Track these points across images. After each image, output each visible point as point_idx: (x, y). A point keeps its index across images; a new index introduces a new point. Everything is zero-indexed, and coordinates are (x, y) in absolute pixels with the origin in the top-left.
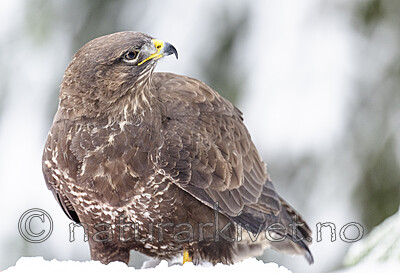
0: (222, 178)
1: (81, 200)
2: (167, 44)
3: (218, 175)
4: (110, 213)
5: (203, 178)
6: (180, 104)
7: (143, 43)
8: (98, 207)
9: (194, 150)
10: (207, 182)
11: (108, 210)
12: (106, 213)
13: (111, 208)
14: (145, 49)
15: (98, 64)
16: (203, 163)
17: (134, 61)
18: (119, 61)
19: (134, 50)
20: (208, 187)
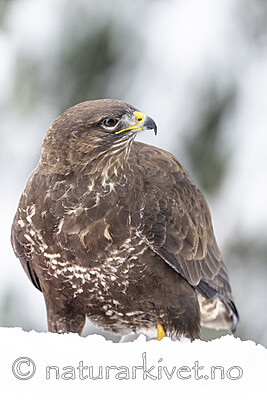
0: (192, 245)
1: (55, 262)
2: (148, 118)
3: (188, 242)
4: (82, 276)
5: (176, 244)
6: (159, 172)
7: (124, 112)
8: (71, 269)
9: (170, 214)
10: (178, 248)
11: (80, 272)
12: (78, 276)
13: (84, 270)
14: (126, 119)
15: (76, 124)
16: (176, 228)
17: (112, 128)
18: (97, 125)
19: (114, 118)
20: (178, 253)
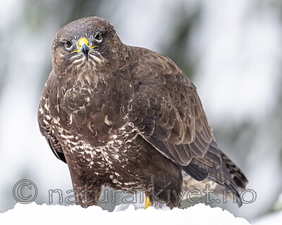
0: (178, 135)
1: (69, 141)
3: (175, 132)
4: (90, 152)
5: (164, 133)
6: (150, 74)
8: (82, 147)
9: (159, 110)
10: (166, 137)
11: (89, 150)
13: (91, 149)
16: (164, 121)
20: (166, 140)
